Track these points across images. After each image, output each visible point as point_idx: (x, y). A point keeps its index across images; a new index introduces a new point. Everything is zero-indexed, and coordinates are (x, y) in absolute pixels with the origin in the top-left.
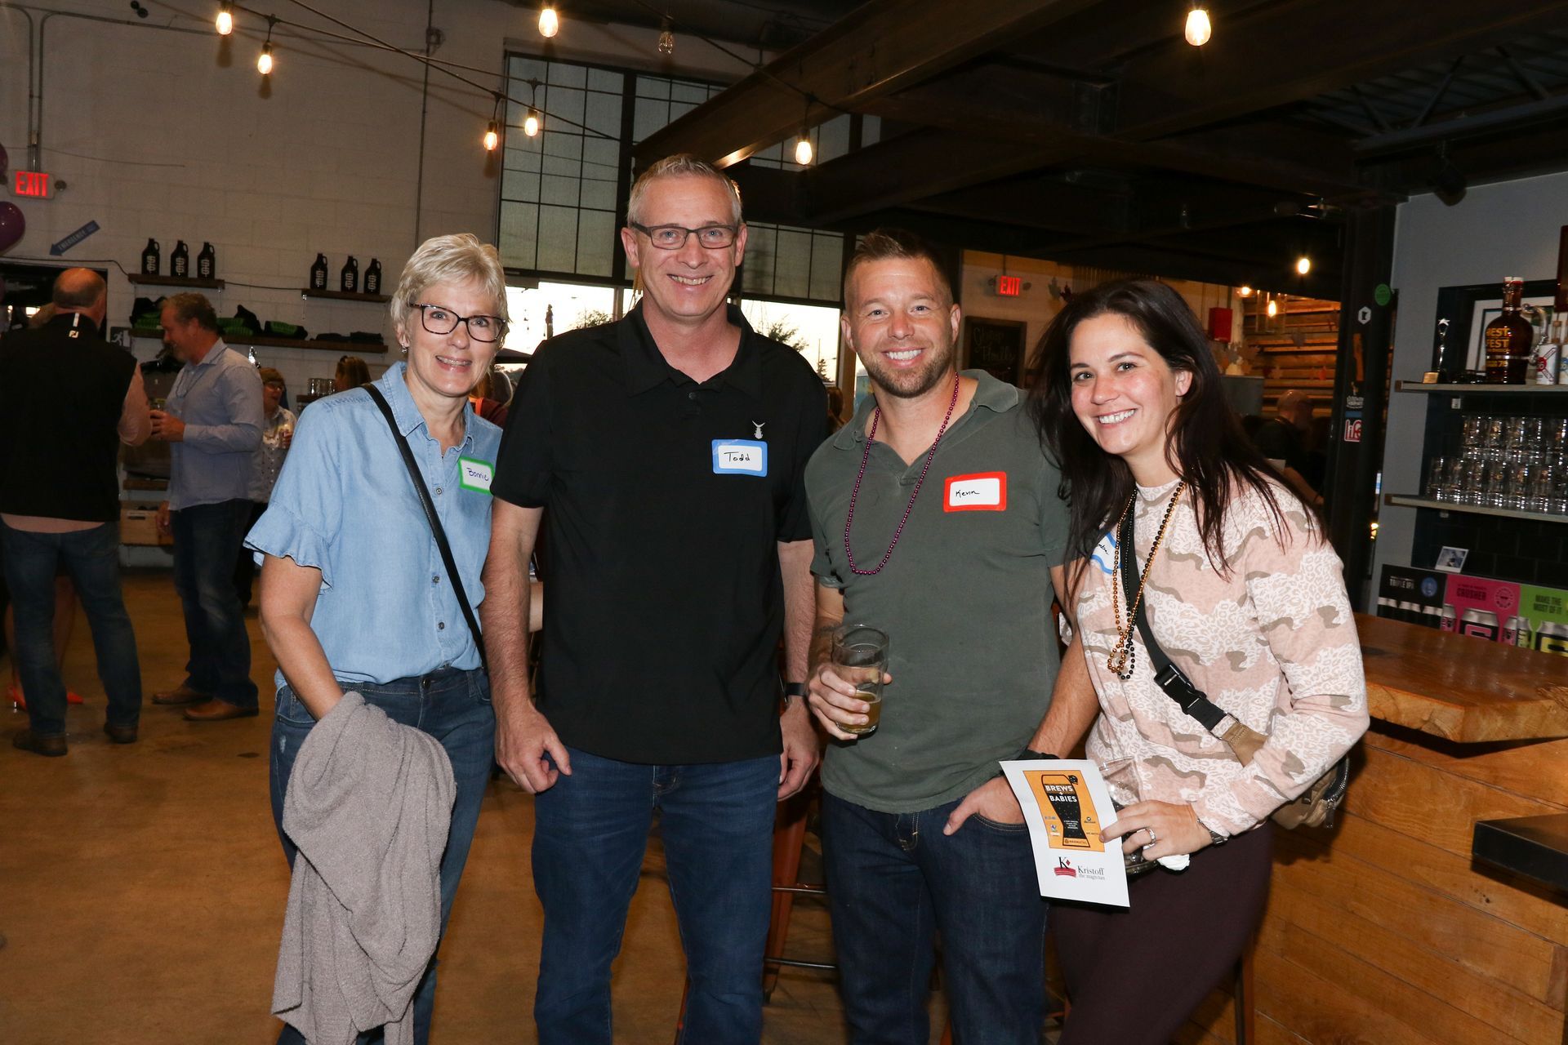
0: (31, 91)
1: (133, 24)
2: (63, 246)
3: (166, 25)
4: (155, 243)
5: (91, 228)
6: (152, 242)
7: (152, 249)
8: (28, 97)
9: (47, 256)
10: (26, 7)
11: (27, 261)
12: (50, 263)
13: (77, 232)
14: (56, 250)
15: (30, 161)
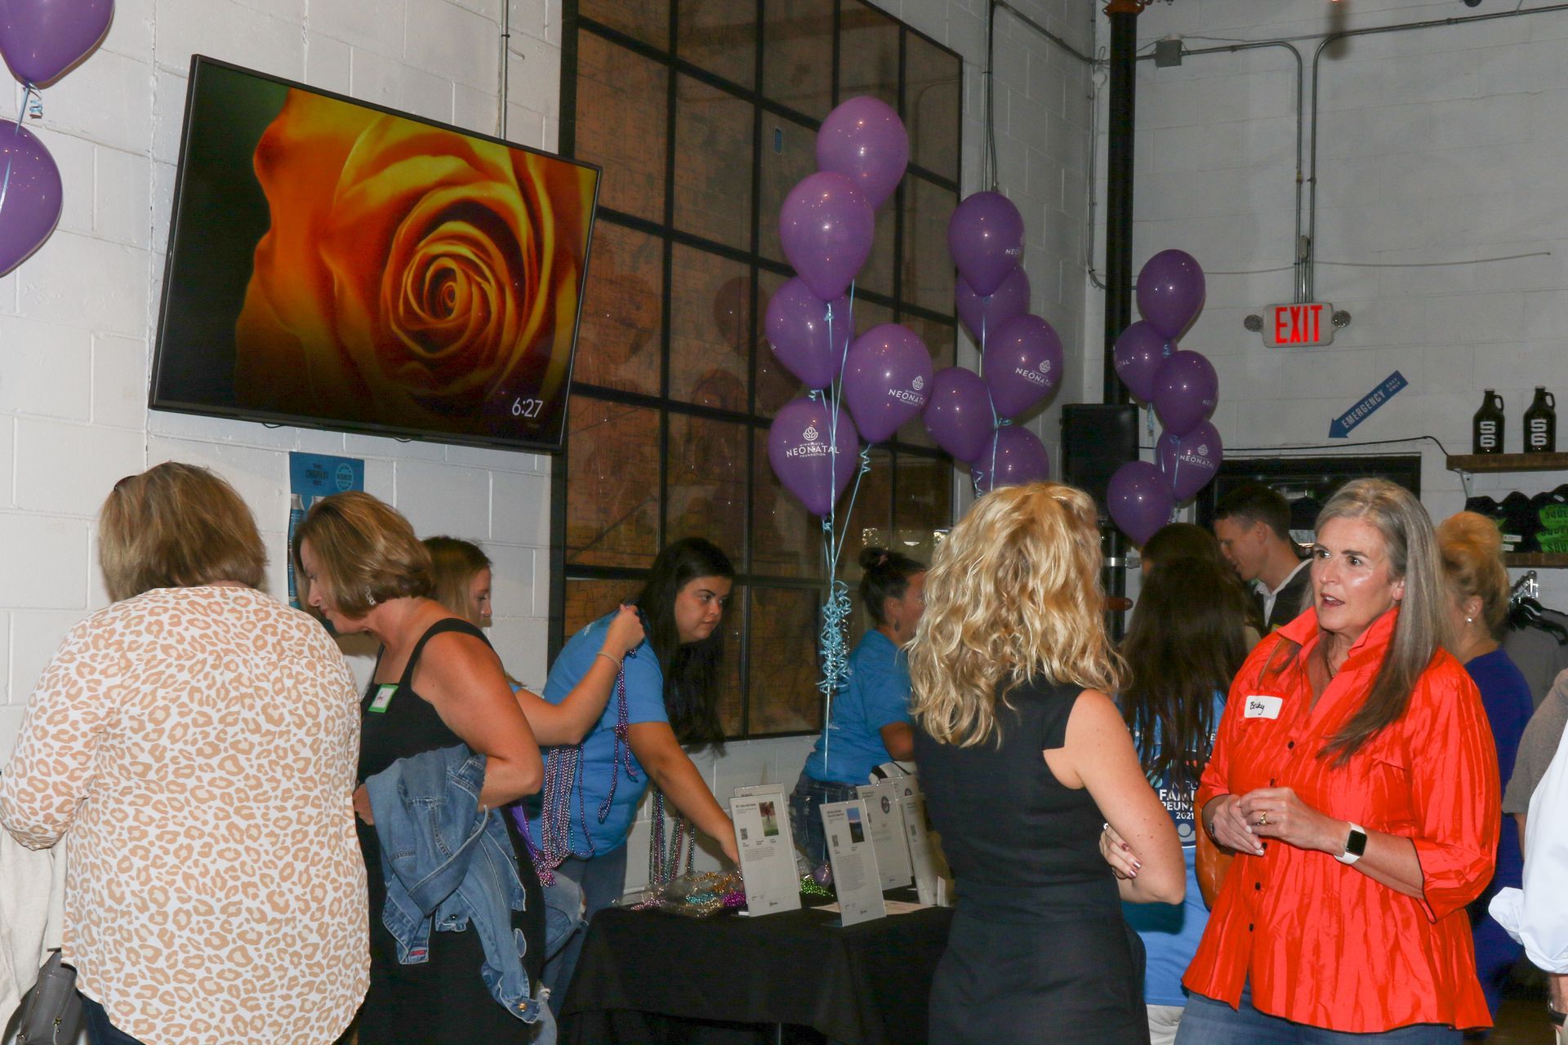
0: (1299, 172)
1: (1457, 21)
2: (1350, 420)
3: (1514, 9)
4: (1496, 397)
5: (1394, 384)
6: (1490, 396)
7: (1490, 410)
8: (1295, 184)
9: (1325, 440)
10: (1293, 39)
11: (1295, 452)
12: (1334, 451)
13: (1371, 395)
14: (1338, 429)
15: (1298, 286)
